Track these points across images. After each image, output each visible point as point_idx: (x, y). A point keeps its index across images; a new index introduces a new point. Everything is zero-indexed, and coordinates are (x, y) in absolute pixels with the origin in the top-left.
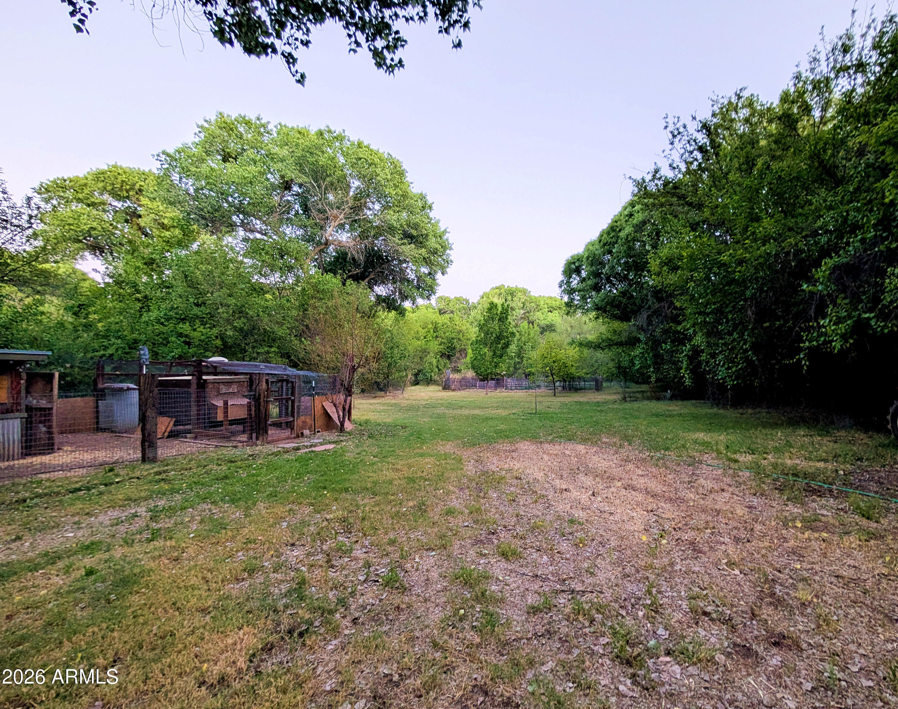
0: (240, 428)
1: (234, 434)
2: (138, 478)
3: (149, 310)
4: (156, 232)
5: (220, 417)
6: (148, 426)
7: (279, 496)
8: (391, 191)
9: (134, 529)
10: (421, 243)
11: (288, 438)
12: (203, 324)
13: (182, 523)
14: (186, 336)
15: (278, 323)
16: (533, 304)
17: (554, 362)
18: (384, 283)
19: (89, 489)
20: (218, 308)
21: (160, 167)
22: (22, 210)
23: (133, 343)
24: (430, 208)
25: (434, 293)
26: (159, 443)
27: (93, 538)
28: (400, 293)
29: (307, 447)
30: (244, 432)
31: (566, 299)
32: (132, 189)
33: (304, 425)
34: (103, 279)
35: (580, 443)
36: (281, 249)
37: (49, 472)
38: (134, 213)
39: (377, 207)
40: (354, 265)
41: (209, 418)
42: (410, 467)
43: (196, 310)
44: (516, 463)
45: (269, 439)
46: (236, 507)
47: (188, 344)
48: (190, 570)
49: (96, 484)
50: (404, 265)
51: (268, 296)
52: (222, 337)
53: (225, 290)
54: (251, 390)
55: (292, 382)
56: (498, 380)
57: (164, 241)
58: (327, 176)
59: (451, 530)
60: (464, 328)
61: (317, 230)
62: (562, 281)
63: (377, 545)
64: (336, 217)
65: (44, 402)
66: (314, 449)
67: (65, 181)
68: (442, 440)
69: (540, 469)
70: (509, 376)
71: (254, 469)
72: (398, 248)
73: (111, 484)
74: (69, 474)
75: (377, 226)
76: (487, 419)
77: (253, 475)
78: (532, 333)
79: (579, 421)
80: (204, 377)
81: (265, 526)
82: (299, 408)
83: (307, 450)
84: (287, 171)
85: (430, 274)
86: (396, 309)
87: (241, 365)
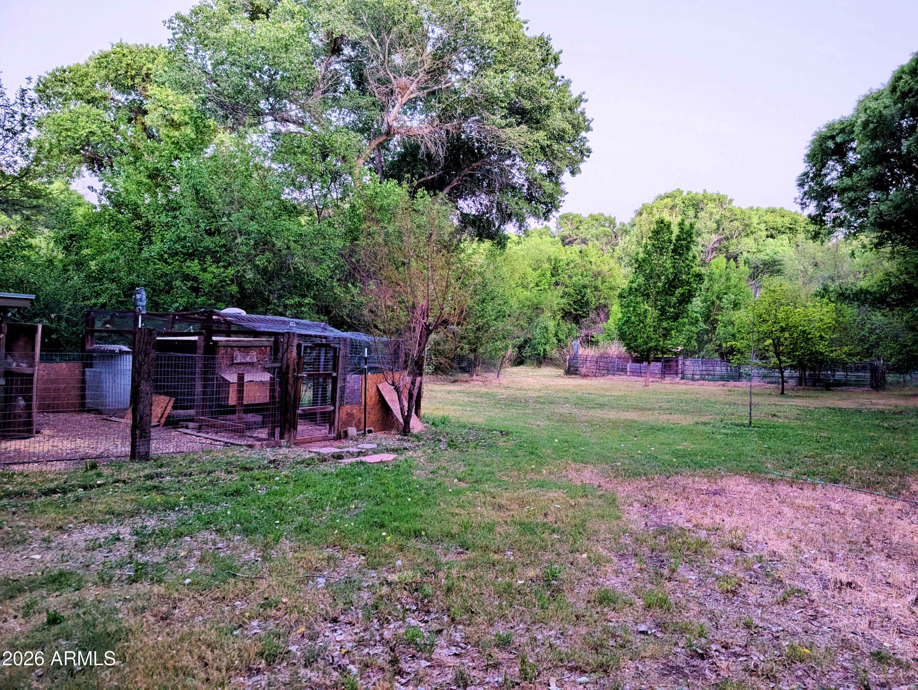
0: (259, 418)
1: (250, 427)
2: (124, 482)
3: (151, 243)
4: (163, 131)
5: (232, 400)
6: (141, 406)
7: (313, 531)
8: (492, 36)
9: (113, 559)
10: (538, 122)
11: (325, 439)
12: (217, 260)
13: (175, 559)
14: (195, 279)
15: (315, 259)
16: (737, 224)
17: (783, 330)
18: (474, 194)
19: (65, 492)
20: (235, 238)
21: (171, 37)
22: (15, 108)
23: (130, 289)
24: (556, 60)
25: (557, 208)
26: (154, 433)
27: (62, 566)
28: (500, 210)
29: (352, 455)
30: (263, 425)
31: (812, 209)
32: (137, 74)
33: (350, 420)
34: (100, 201)
35: (858, 489)
36: (324, 145)
37: (24, 463)
38: (140, 108)
39: (468, 67)
40: (429, 164)
41: (218, 399)
42: (522, 504)
43: (208, 242)
44: (725, 516)
45: (299, 438)
46: (251, 542)
47: (196, 290)
48: (182, 639)
49: (73, 486)
50: (508, 162)
51: (303, 219)
52: (238, 280)
53: (246, 211)
54: (275, 360)
55: (335, 349)
56: (668, 361)
57: (173, 143)
58: (395, 24)
59: (614, 636)
60: (605, 268)
61: (375, 113)
62: (806, 174)
63: (477, 644)
64: (404, 89)
65: (24, 365)
66: (363, 459)
67: (64, 71)
68: (574, 460)
69: (780, 534)
70: (688, 354)
71: (277, 484)
72: (500, 132)
73: (92, 487)
74: (44, 468)
75: (467, 99)
76: (653, 429)
77: (275, 494)
78: (734, 276)
79: (847, 445)
80: (214, 338)
81: (291, 581)
82: (343, 392)
83: (354, 460)
84: (337, 23)
85: (550, 174)
86: (491, 237)
87: (262, 321)
